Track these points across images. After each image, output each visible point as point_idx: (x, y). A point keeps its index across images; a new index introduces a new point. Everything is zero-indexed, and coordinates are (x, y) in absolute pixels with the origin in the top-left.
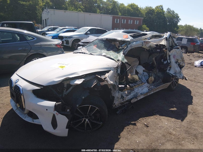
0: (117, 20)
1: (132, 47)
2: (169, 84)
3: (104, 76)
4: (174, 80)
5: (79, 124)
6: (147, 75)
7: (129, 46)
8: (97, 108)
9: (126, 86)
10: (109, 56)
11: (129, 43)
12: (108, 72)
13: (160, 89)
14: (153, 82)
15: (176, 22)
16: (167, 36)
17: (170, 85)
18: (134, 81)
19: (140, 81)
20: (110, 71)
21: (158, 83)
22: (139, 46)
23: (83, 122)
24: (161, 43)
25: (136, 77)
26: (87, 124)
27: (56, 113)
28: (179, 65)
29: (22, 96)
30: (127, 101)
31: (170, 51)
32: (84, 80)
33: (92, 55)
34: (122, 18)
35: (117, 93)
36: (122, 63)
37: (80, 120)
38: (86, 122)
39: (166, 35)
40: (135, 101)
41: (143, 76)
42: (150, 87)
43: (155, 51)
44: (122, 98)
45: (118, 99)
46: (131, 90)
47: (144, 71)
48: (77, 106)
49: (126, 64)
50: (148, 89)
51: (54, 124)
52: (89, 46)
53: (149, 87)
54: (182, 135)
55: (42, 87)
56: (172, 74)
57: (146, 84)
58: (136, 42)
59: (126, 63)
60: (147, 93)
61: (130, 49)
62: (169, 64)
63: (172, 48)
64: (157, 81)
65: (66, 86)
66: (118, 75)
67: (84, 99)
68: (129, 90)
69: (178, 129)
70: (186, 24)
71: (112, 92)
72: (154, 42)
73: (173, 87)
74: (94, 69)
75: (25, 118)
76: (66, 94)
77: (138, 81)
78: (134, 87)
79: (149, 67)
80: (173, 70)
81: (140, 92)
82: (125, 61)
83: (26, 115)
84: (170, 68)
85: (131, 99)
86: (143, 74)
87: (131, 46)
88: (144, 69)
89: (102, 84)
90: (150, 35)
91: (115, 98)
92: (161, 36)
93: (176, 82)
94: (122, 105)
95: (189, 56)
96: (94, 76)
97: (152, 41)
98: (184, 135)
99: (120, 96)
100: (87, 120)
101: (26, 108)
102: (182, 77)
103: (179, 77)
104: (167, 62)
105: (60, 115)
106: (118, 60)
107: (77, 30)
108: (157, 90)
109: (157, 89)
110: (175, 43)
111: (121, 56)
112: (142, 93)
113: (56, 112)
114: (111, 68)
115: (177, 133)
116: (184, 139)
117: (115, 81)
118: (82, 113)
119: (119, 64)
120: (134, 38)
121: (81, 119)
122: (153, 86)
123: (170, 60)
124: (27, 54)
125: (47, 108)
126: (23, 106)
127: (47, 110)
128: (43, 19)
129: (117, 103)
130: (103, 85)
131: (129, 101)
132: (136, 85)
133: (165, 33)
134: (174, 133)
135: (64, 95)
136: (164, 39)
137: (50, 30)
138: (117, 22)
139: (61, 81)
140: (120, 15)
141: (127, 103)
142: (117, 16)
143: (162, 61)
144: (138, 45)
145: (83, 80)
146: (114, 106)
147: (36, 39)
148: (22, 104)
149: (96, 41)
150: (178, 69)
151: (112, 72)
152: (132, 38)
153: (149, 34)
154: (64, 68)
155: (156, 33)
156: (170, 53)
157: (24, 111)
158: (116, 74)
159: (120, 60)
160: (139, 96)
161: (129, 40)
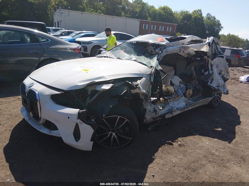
0: (145, 26)
1: (168, 52)
2: (210, 99)
3: (135, 82)
4: (216, 95)
5: (104, 139)
6: (185, 87)
7: (164, 51)
8: (127, 120)
9: (159, 99)
10: (141, 61)
11: (164, 47)
12: (140, 78)
13: (200, 105)
14: (191, 97)
15: (217, 30)
16: (210, 41)
17: (211, 101)
18: (168, 94)
19: (175, 95)
20: (142, 77)
21: (197, 97)
22: (176, 52)
23: (109, 136)
24: (202, 50)
25: (171, 89)
26: (114, 138)
27: (80, 122)
28: (223, 77)
29: (38, 103)
30: (160, 116)
31: (212, 60)
32: (113, 85)
33: (120, 59)
34: (152, 24)
35: (149, 105)
36: (156, 70)
37: (105, 134)
38: (112, 137)
39: (209, 39)
40: (170, 116)
41: (179, 88)
42: (188, 102)
43: (194, 59)
44: (155, 112)
45: (150, 113)
46: (165, 103)
47: (180, 83)
48: (104, 115)
49: (160, 72)
50: (185, 104)
51: (77, 135)
52: (116, 50)
53: (186, 102)
54: (227, 156)
55: (63, 92)
56: (214, 88)
57: (183, 97)
58: (172, 46)
59: (160, 70)
60: (184, 108)
61: (165, 55)
62: (210, 75)
63: (215, 55)
64: (196, 95)
65: (90, 93)
66: (151, 84)
67: (112, 107)
68: (163, 103)
69: (221, 150)
70: (229, 34)
71: (143, 103)
72: (194, 47)
73: (215, 104)
74: (124, 74)
75: (40, 129)
76: (90, 103)
77: (174, 93)
78: (169, 101)
79: (186, 79)
80: (216, 82)
81: (176, 107)
82: (159, 68)
83: (42, 125)
84: (212, 80)
85: (165, 114)
86: (179, 86)
87: (166, 52)
88: (180, 80)
89: (134, 91)
90: (189, 40)
91: (147, 111)
92: (202, 41)
93: (219, 98)
94: (155, 121)
95: (233, 70)
96: (123, 83)
97: (191, 47)
98: (229, 157)
99: (152, 110)
100: (114, 134)
101: (42, 117)
102: (226, 92)
103: (222, 91)
104: (209, 72)
105: (84, 124)
106: (151, 67)
107: (97, 35)
108: (196, 106)
109: (196, 104)
110: (218, 50)
111: (154, 62)
112: (178, 108)
113: (79, 120)
114: (143, 74)
115: (220, 154)
116: (228, 161)
117: (147, 90)
118: (109, 126)
119: (152, 71)
120: (170, 42)
121: (107, 132)
122: (191, 101)
123: (212, 70)
124: (39, 58)
125: (69, 116)
126: (38, 115)
127: (69, 118)
128: (54, 22)
129: (149, 117)
130: (135, 94)
131: (163, 116)
132: (171, 98)
133: (208, 38)
134: (217, 153)
135: (87, 104)
136: (206, 44)
137: (64, 34)
138: (145, 28)
139: (86, 85)
140: (149, 20)
141: (160, 118)
142: (145, 20)
143: (203, 72)
144: (174, 51)
145: (111, 85)
146: (145, 121)
147: (50, 41)
148: (38, 112)
149: (123, 45)
150: (221, 82)
151: (144, 79)
152: (168, 42)
153: (189, 38)
154: (88, 71)
155: (196, 38)
156: (212, 62)
157: (39, 121)
158: (149, 82)
159: (153, 67)
160: (175, 111)
161: (164, 43)
